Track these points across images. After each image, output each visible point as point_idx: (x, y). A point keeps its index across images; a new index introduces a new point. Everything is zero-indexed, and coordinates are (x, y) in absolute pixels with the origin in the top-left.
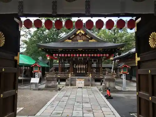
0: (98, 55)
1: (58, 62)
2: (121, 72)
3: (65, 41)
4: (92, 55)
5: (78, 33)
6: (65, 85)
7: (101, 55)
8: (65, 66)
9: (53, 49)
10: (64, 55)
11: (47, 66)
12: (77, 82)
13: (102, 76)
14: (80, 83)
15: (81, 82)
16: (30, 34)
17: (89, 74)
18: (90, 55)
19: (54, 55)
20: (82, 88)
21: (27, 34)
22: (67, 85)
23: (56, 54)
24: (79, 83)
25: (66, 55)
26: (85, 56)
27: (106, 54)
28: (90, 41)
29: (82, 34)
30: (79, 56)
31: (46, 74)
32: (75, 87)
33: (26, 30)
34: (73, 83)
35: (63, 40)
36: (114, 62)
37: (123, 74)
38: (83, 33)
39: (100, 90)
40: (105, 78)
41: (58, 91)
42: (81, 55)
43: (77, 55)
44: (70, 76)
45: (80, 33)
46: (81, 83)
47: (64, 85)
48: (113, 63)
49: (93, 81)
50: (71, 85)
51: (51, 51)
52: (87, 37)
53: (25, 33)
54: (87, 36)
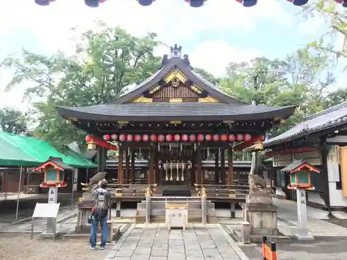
0: (224, 138)
1: (117, 154)
2: (292, 184)
3: (135, 101)
4: (208, 137)
5: (168, 80)
6: (135, 220)
7: (231, 137)
8: (136, 165)
9: (103, 122)
10: (134, 138)
11: (90, 164)
12: (168, 212)
13: (233, 193)
14: (177, 215)
15: (180, 212)
16: (50, 86)
17: (199, 187)
18: (201, 137)
19: (105, 137)
20: (182, 228)
21: (44, 87)
22: (140, 220)
23: (110, 134)
24: (174, 215)
25: (138, 138)
26: (189, 140)
27: (244, 134)
28: (201, 100)
29: (180, 82)
30: (173, 140)
31: (83, 189)
32: (161, 225)
33: (40, 78)
34: (155, 212)
35: (130, 100)
36: (256, 155)
37: (298, 191)
38: (183, 80)
39: (233, 236)
40: (248, 201)
41: (114, 242)
42: (177, 137)
43: (168, 137)
44: (147, 195)
45: (175, 79)
46: (180, 215)
47: (131, 218)
48: (254, 157)
49: (211, 207)
50: (152, 219)
51: (99, 128)
52: (193, 91)
53: (38, 84)
54: (193, 87)
